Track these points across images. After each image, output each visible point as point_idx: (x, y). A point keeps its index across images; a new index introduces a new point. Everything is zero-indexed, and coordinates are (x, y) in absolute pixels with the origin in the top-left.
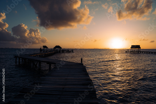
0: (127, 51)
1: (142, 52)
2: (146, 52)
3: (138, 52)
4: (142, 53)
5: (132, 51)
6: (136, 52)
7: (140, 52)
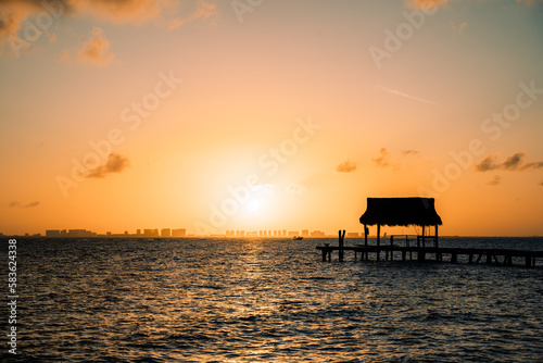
0: (330, 250)
1: (455, 252)
2: (481, 252)
3: (422, 251)
4: (454, 261)
5: (377, 249)
6: (404, 250)
7: (439, 251)
